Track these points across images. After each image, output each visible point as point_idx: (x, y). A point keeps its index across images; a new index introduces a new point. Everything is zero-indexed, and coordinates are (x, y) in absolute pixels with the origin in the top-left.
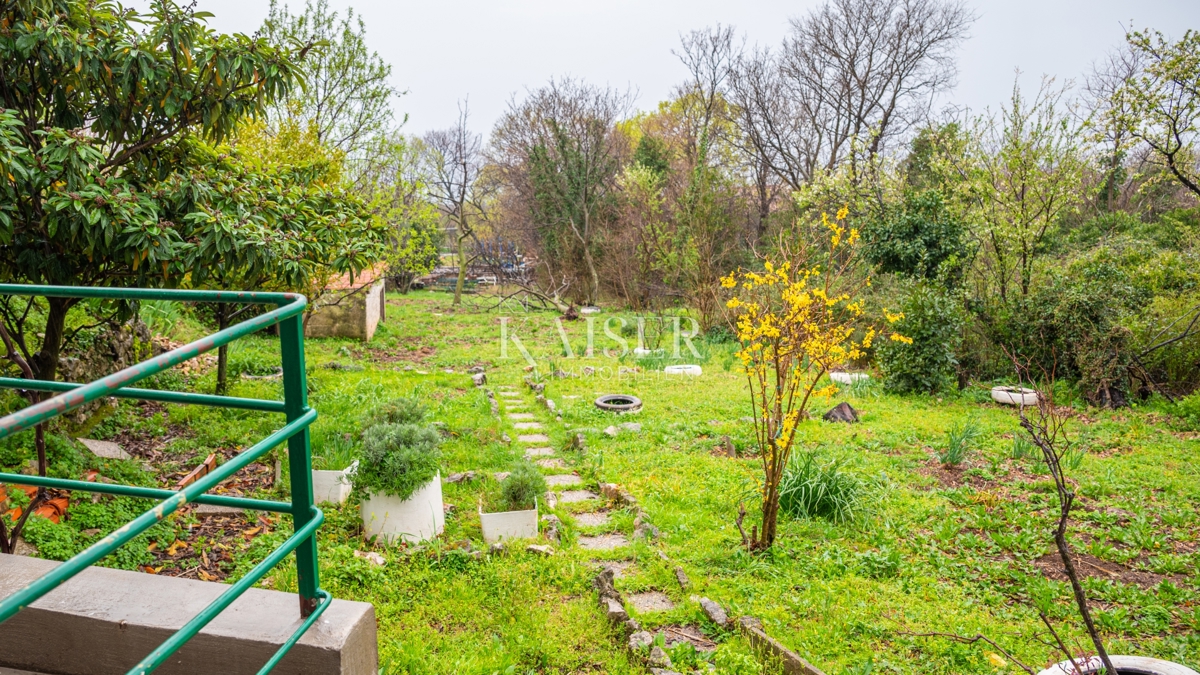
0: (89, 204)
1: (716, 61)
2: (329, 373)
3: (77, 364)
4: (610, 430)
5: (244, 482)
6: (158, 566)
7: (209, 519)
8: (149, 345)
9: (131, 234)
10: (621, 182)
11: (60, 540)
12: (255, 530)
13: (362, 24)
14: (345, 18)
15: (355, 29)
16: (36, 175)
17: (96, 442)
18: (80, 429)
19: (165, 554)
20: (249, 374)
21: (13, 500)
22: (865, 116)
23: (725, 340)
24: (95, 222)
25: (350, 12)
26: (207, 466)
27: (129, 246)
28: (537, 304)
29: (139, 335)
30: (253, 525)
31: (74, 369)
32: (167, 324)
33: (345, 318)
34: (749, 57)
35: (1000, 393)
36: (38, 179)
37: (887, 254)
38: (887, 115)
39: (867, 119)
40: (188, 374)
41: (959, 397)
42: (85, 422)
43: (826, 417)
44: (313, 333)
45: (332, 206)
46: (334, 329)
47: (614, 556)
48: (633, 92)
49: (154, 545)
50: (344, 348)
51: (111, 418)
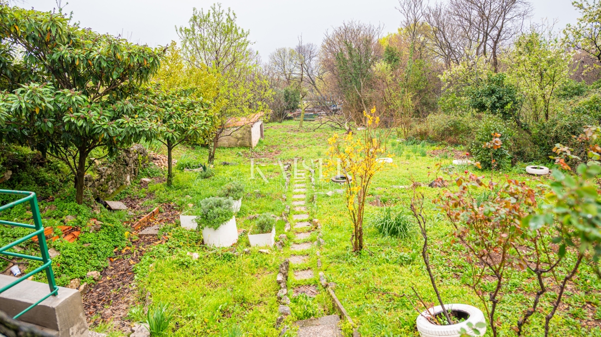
0: (78, 118)
1: (416, 12)
2: (222, 167)
3: (107, 170)
4: (329, 193)
5: (167, 219)
6: (115, 258)
7: (143, 237)
8: (147, 157)
9: (97, 128)
10: (374, 69)
11: (70, 249)
12: (160, 242)
13: (234, 14)
14: (227, 12)
15: (232, 17)
16: (62, 106)
17: (113, 202)
18: (110, 196)
19: (120, 252)
20: (188, 168)
21: (55, 233)
22: (490, 32)
23: (414, 143)
24: (81, 125)
25: (229, 10)
26: (154, 212)
27: (96, 133)
28: (338, 126)
29: (141, 153)
30: (159, 240)
31: (106, 172)
32: (157, 147)
33: (243, 139)
34: (433, 7)
35: (529, 169)
36: (63, 108)
37: (480, 103)
38: (500, 32)
39: (490, 34)
40: (163, 169)
41: (510, 171)
42: (112, 193)
43: (431, 185)
44: (229, 145)
45: (193, 106)
46: (238, 143)
47: (302, 253)
48: (382, 26)
49: (117, 249)
50: (240, 152)
51: (124, 191)
